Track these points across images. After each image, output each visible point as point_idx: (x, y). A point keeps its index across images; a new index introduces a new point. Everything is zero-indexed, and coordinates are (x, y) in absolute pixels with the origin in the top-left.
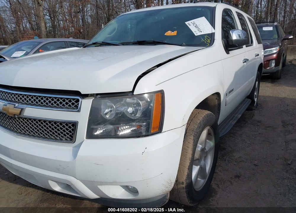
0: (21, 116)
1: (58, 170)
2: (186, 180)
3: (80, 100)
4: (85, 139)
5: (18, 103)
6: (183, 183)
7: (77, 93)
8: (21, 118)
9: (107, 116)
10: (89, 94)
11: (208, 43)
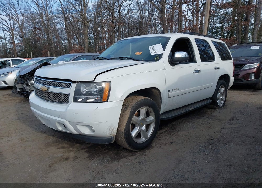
0: (48, 91)
1: (59, 117)
2: (124, 131)
3: (72, 84)
4: (72, 102)
5: (47, 85)
6: (122, 133)
7: (70, 81)
8: (48, 92)
9: (84, 93)
10: (76, 81)
11: (157, 59)
